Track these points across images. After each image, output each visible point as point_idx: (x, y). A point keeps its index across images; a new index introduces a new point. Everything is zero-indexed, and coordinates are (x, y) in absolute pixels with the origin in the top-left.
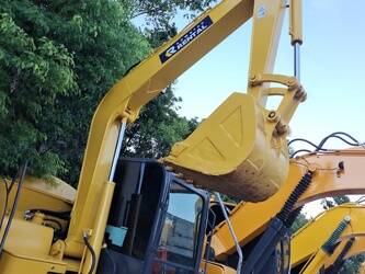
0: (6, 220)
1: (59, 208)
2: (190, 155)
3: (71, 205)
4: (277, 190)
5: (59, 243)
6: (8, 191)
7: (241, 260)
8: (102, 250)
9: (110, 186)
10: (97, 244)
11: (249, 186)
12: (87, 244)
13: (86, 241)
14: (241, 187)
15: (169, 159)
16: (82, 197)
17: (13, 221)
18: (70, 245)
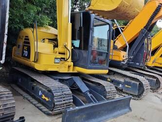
0: (36, 42)
1: (53, 37)
2: (99, 4)
3: (57, 36)
4: (139, 13)
5: (56, 49)
6: (33, 32)
7: (128, 48)
8: (72, 49)
9: (70, 25)
10: (70, 47)
11: (125, 13)
12: (66, 48)
13: (65, 47)
14: (122, 14)
15: (91, 7)
16: (60, 32)
17: (38, 43)
18: (60, 49)
